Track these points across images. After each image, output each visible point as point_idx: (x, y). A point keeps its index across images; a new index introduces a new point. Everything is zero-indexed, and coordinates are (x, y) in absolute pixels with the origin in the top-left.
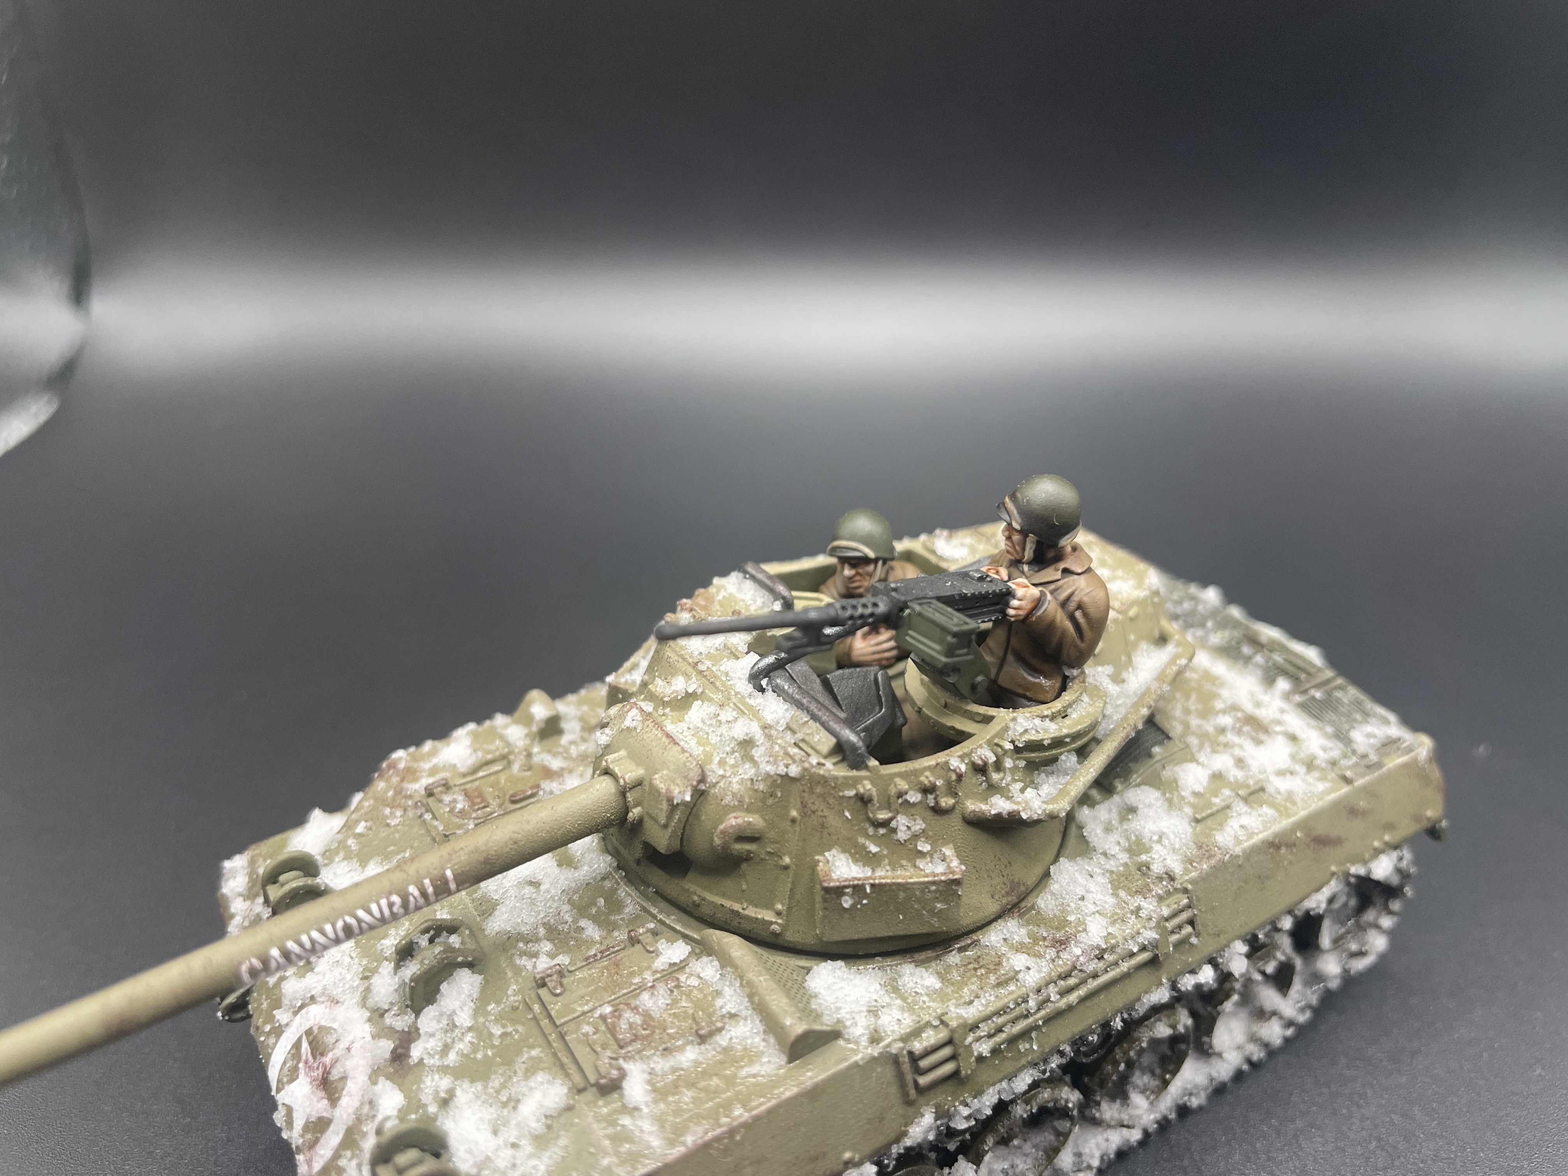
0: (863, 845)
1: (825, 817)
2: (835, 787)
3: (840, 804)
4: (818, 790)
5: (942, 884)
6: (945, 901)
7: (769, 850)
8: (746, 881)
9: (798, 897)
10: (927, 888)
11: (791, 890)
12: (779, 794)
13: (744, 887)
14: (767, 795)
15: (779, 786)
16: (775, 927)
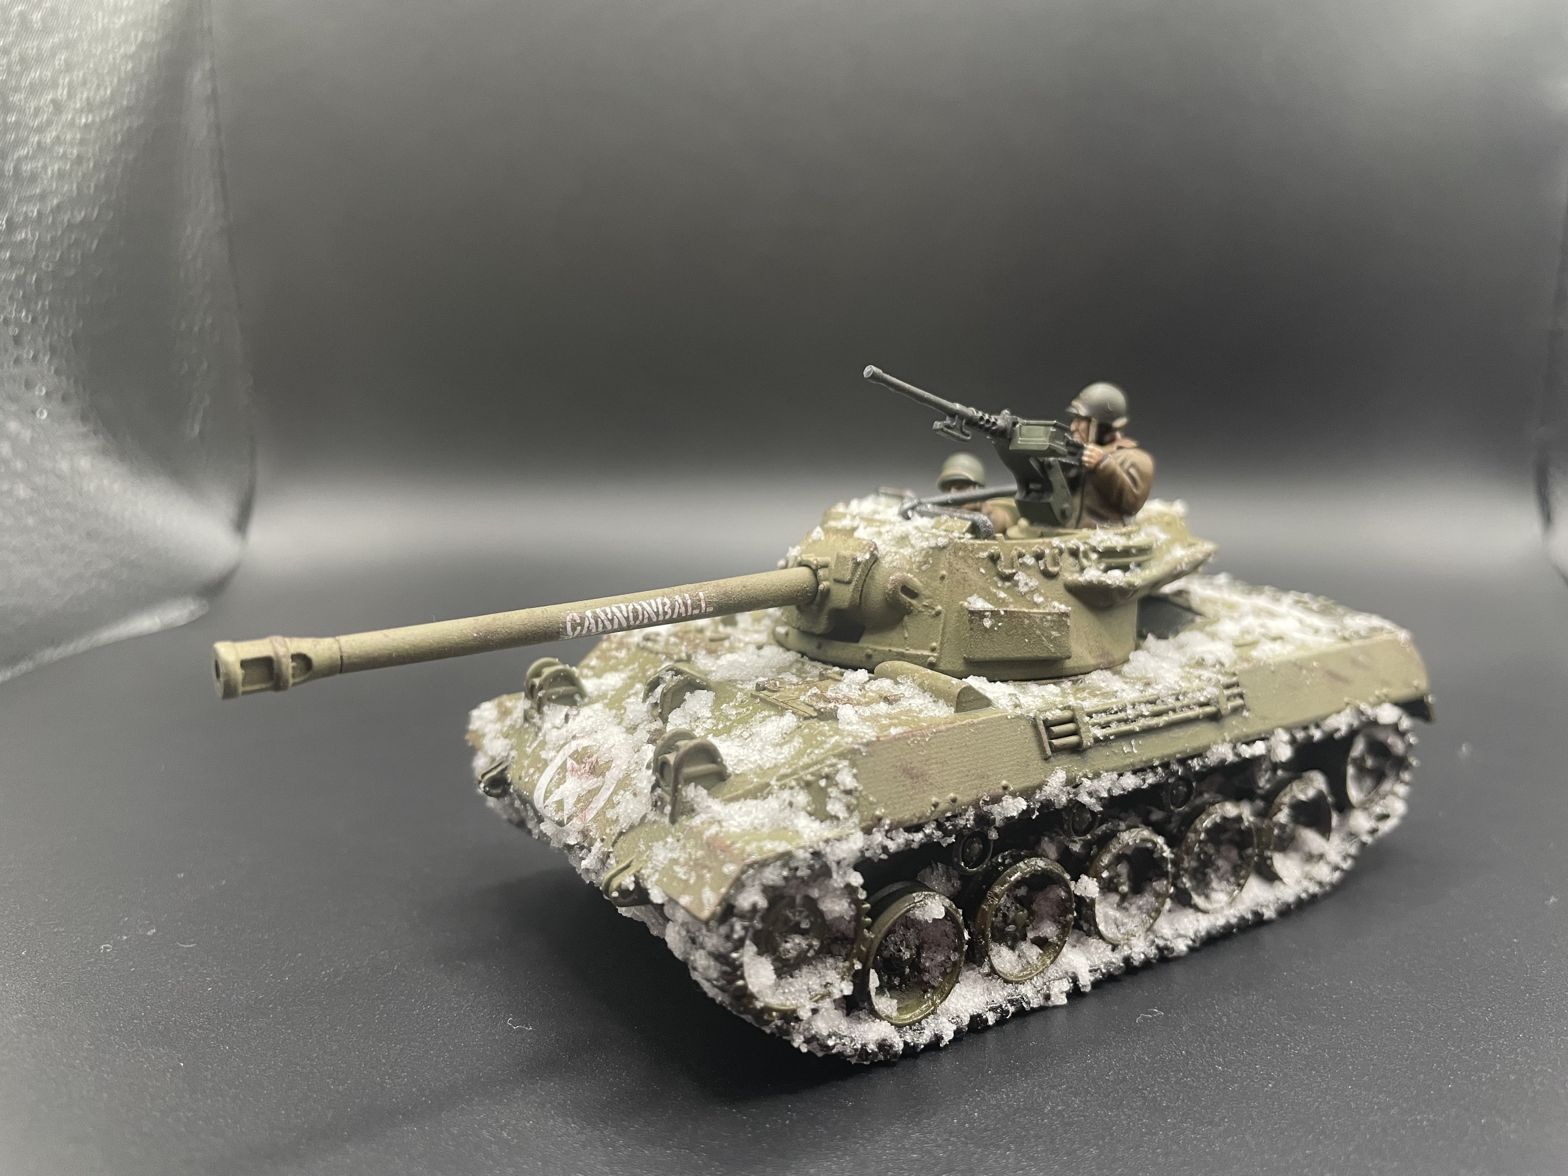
0: (995, 593)
1: (966, 573)
2: (972, 552)
3: (977, 564)
4: (961, 553)
5: (1055, 616)
6: (1058, 630)
7: (925, 603)
8: (908, 631)
9: (948, 635)
10: (1044, 617)
11: (943, 629)
12: (931, 562)
13: (907, 635)
14: (922, 564)
15: (931, 556)
16: (932, 659)
